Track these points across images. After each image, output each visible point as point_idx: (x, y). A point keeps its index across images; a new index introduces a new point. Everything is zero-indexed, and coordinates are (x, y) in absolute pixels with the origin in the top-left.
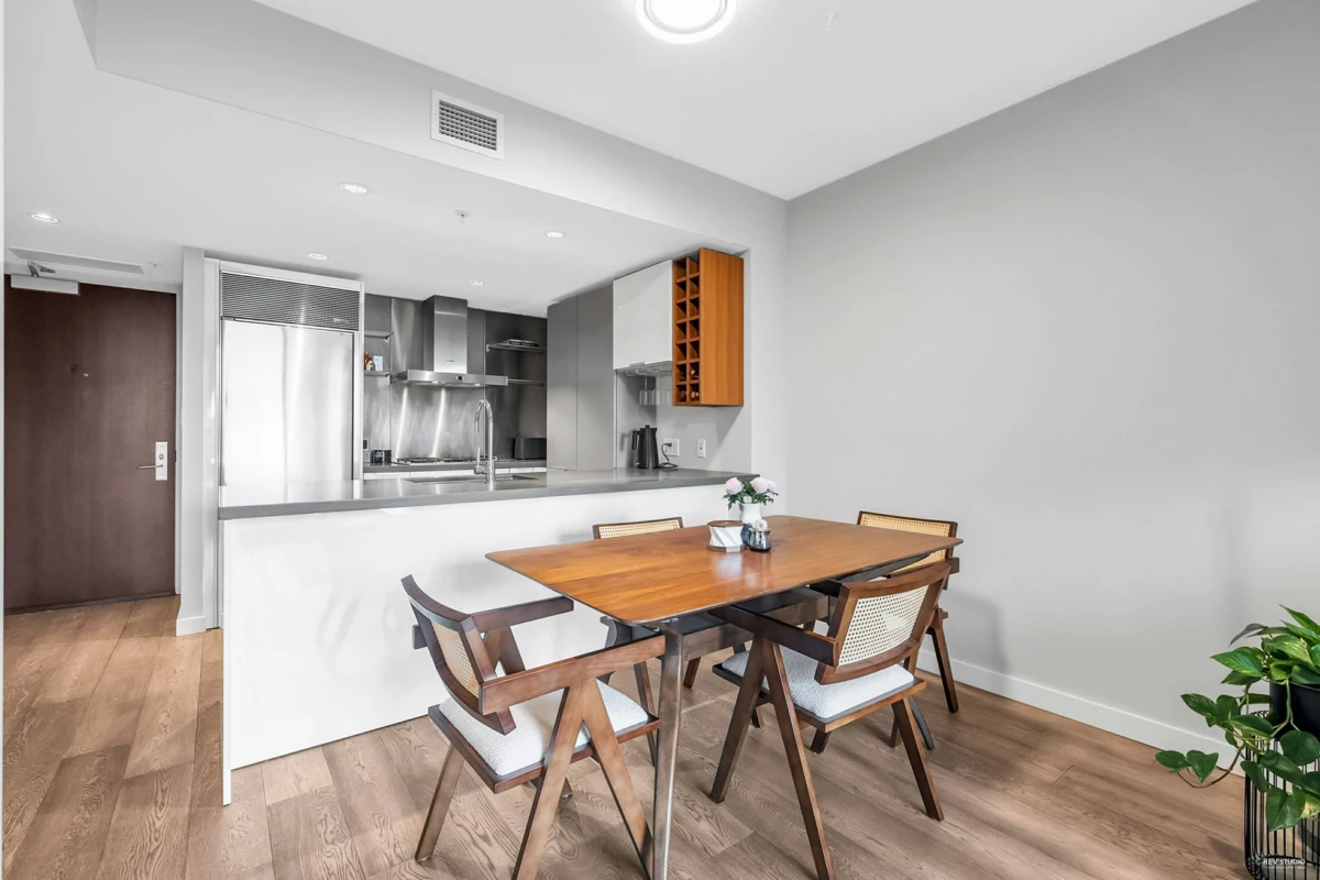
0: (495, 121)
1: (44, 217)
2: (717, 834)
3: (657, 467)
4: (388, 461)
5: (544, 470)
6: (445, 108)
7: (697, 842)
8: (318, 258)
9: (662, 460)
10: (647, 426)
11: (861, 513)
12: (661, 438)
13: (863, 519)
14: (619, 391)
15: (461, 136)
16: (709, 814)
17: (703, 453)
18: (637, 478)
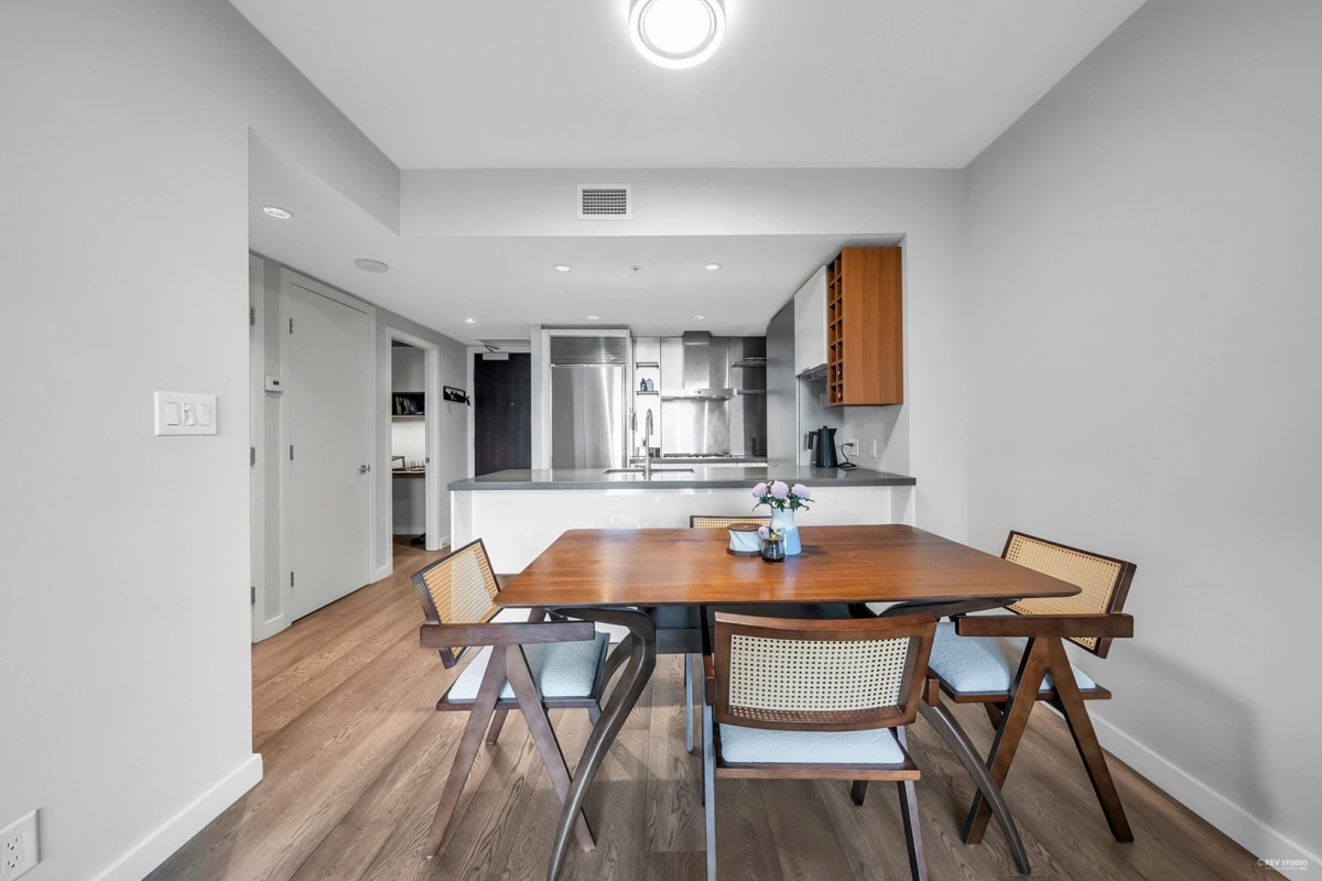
0: (625, 191)
1: (470, 321)
2: (675, 834)
3: (835, 464)
4: (658, 456)
5: (764, 465)
6: (587, 194)
7: (652, 831)
8: (594, 319)
9: (841, 459)
10: (825, 427)
11: (1012, 533)
12: (839, 440)
13: (1013, 541)
14: (801, 390)
15: (600, 211)
16: (688, 810)
17: (875, 452)
18: (818, 475)
